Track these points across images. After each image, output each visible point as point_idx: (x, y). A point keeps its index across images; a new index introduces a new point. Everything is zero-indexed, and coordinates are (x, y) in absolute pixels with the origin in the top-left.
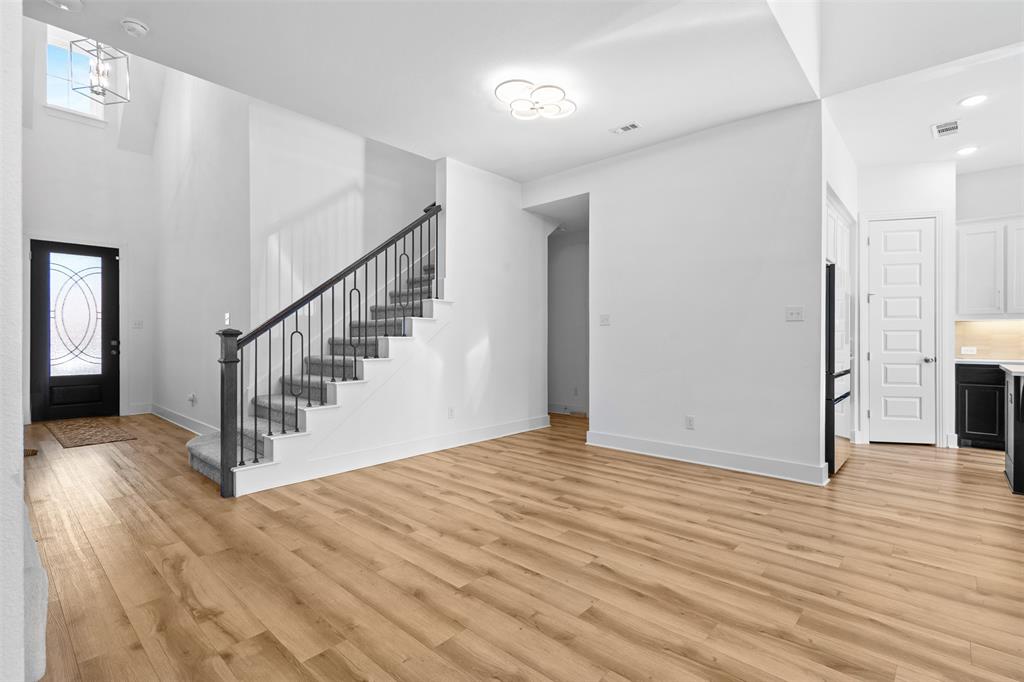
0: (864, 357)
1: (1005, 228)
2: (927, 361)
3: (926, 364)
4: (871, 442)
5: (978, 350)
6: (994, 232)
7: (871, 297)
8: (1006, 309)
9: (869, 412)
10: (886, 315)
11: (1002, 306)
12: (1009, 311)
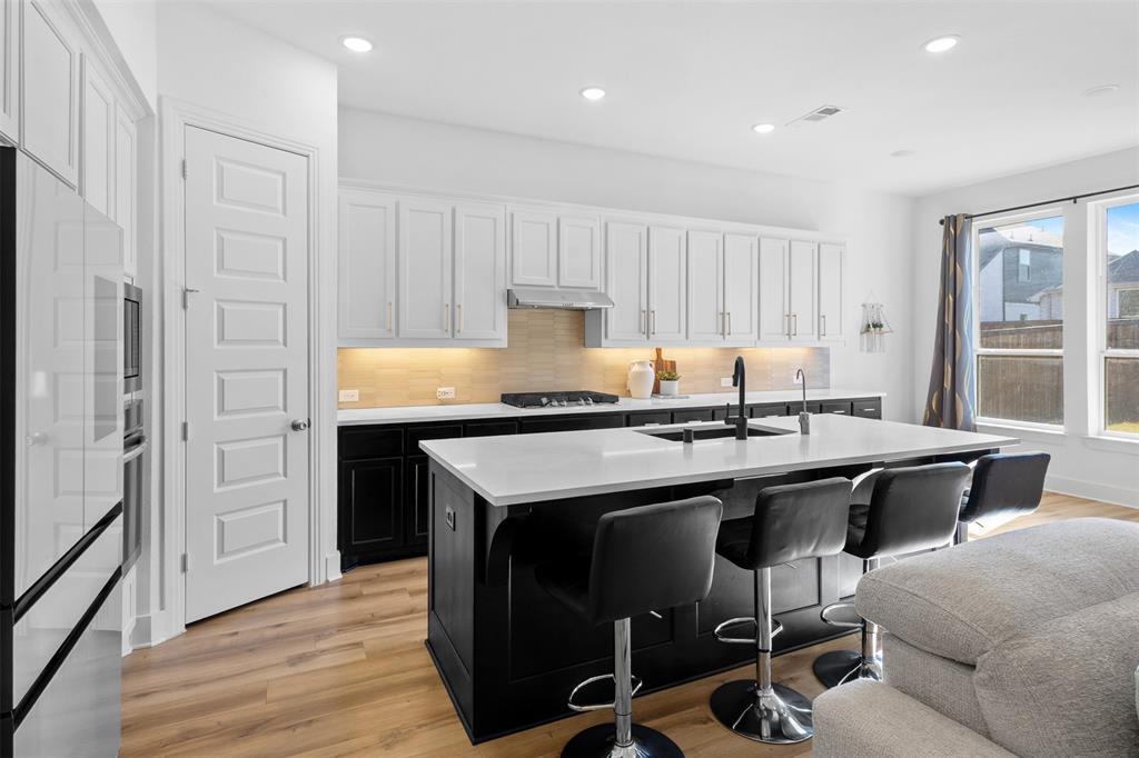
0: (173, 432)
1: (397, 205)
2: (295, 427)
3: (292, 432)
4: (187, 626)
5: (360, 395)
6: (385, 208)
7: (189, 295)
8: (397, 334)
9: (184, 558)
10: (221, 338)
11: (393, 328)
12: (401, 336)
